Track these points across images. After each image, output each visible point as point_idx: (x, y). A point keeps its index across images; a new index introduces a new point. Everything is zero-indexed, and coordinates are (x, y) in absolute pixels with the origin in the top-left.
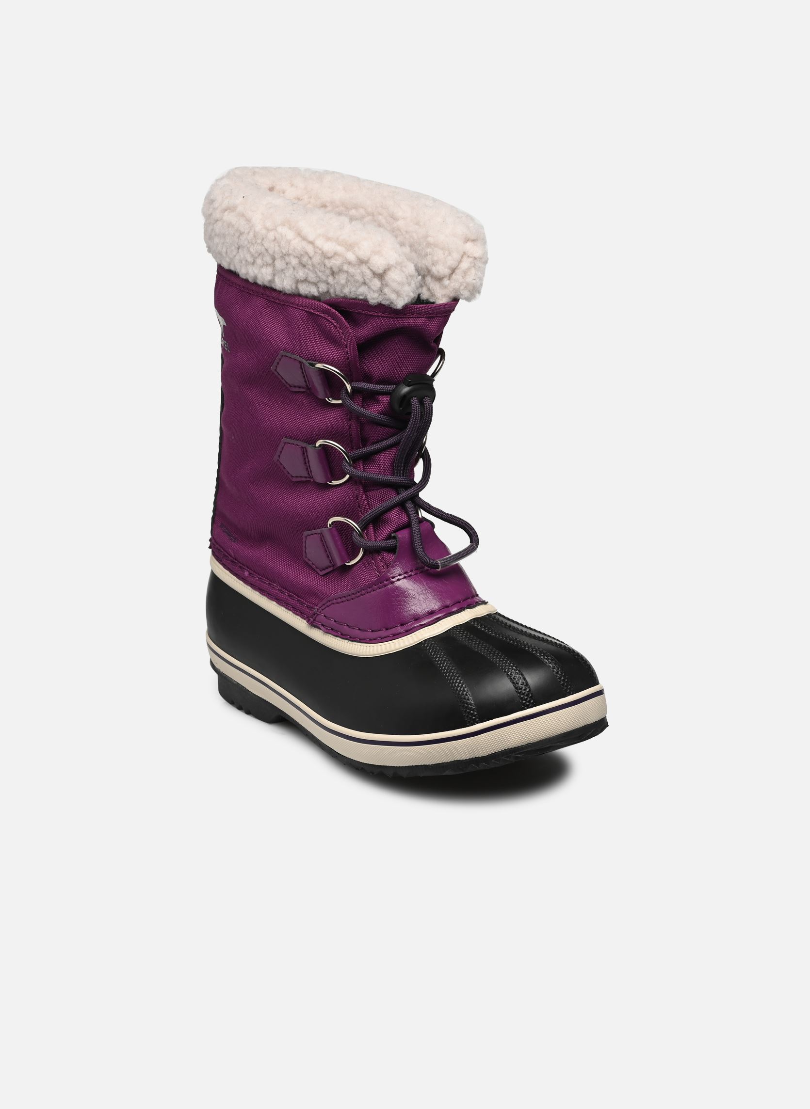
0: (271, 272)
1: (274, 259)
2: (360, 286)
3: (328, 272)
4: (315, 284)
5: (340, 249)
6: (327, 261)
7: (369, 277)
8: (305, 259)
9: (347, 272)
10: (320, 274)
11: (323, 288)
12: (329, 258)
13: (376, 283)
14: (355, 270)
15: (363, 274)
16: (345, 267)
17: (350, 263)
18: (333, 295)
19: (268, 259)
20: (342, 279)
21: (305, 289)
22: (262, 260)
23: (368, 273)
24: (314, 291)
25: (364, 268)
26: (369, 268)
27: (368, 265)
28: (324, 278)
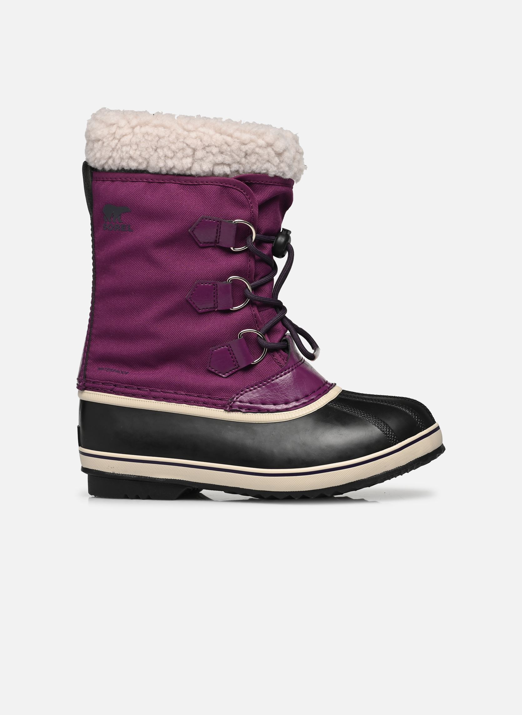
0: (191, 161)
1: (194, 150)
2: (265, 163)
3: (243, 154)
4: (229, 165)
5: (253, 137)
6: (243, 147)
7: (273, 156)
8: (225, 147)
9: (257, 153)
10: (236, 157)
11: (235, 167)
12: (245, 144)
13: (276, 160)
14: (264, 151)
15: (269, 154)
16: (257, 150)
17: (260, 147)
18: (241, 173)
19: (189, 151)
20: (253, 159)
21: (219, 170)
22: (183, 153)
23: (273, 154)
24: (227, 170)
25: (269, 149)
26: (273, 149)
27: (273, 147)
28: (238, 159)
